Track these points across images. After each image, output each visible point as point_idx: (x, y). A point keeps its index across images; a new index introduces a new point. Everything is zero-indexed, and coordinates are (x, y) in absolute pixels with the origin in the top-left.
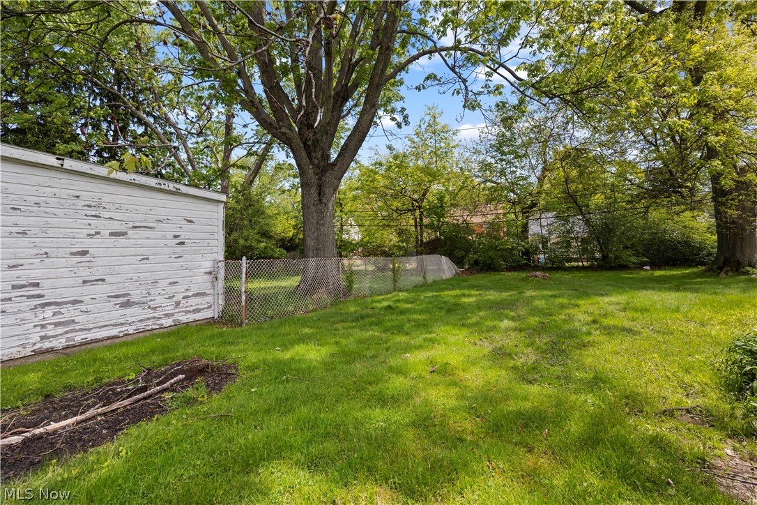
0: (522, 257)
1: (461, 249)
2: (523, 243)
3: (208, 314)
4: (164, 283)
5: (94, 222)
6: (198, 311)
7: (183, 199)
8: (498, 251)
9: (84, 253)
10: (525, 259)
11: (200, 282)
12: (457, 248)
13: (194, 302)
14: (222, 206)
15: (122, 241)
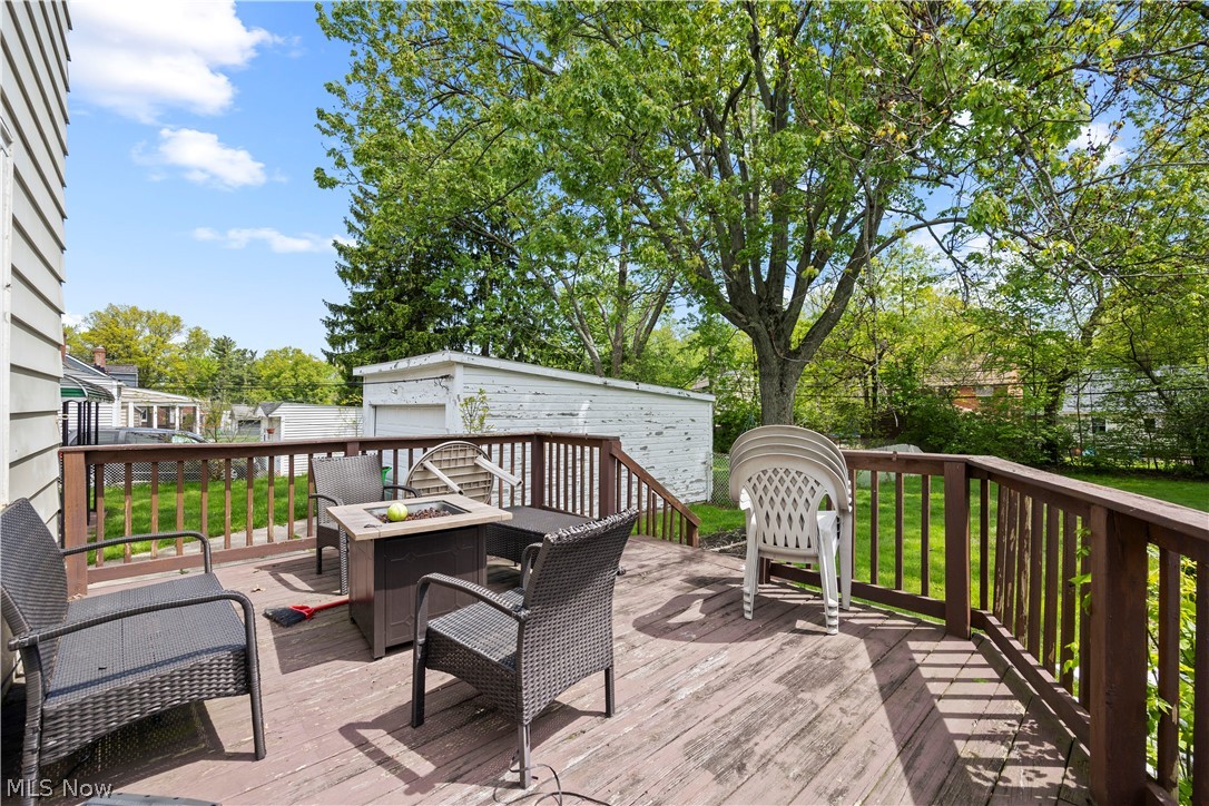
0: (1042, 450)
1: (938, 435)
2: (1044, 432)
3: (702, 497)
4: (681, 470)
5: (649, 425)
6: (698, 494)
7: (692, 402)
8: (999, 440)
9: (645, 448)
10: (1045, 455)
11: (698, 470)
12: (931, 433)
13: (696, 485)
14: (711, 405)
15: (661, 439)
